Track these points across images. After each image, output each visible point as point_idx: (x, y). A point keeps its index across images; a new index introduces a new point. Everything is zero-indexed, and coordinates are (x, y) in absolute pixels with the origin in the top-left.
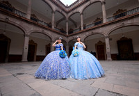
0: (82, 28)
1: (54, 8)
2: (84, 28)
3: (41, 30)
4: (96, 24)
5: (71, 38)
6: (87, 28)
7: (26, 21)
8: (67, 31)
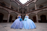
0: (28, 11)
1: (19, 5)
2: (29, 11)
3: (14, 12)
4: (33, 10)
5: (24, 15)
6: (30, 11)
7: (9, 9)
8: (23, 12)
